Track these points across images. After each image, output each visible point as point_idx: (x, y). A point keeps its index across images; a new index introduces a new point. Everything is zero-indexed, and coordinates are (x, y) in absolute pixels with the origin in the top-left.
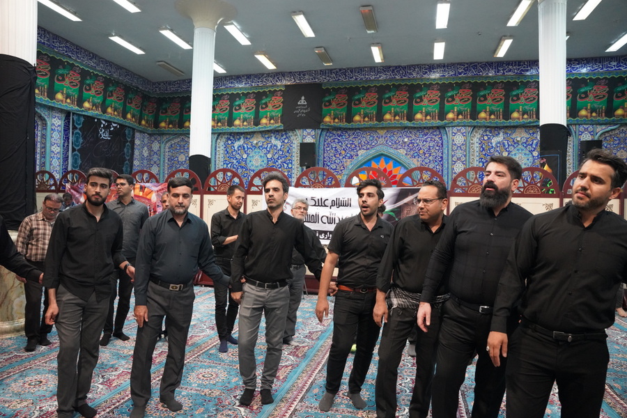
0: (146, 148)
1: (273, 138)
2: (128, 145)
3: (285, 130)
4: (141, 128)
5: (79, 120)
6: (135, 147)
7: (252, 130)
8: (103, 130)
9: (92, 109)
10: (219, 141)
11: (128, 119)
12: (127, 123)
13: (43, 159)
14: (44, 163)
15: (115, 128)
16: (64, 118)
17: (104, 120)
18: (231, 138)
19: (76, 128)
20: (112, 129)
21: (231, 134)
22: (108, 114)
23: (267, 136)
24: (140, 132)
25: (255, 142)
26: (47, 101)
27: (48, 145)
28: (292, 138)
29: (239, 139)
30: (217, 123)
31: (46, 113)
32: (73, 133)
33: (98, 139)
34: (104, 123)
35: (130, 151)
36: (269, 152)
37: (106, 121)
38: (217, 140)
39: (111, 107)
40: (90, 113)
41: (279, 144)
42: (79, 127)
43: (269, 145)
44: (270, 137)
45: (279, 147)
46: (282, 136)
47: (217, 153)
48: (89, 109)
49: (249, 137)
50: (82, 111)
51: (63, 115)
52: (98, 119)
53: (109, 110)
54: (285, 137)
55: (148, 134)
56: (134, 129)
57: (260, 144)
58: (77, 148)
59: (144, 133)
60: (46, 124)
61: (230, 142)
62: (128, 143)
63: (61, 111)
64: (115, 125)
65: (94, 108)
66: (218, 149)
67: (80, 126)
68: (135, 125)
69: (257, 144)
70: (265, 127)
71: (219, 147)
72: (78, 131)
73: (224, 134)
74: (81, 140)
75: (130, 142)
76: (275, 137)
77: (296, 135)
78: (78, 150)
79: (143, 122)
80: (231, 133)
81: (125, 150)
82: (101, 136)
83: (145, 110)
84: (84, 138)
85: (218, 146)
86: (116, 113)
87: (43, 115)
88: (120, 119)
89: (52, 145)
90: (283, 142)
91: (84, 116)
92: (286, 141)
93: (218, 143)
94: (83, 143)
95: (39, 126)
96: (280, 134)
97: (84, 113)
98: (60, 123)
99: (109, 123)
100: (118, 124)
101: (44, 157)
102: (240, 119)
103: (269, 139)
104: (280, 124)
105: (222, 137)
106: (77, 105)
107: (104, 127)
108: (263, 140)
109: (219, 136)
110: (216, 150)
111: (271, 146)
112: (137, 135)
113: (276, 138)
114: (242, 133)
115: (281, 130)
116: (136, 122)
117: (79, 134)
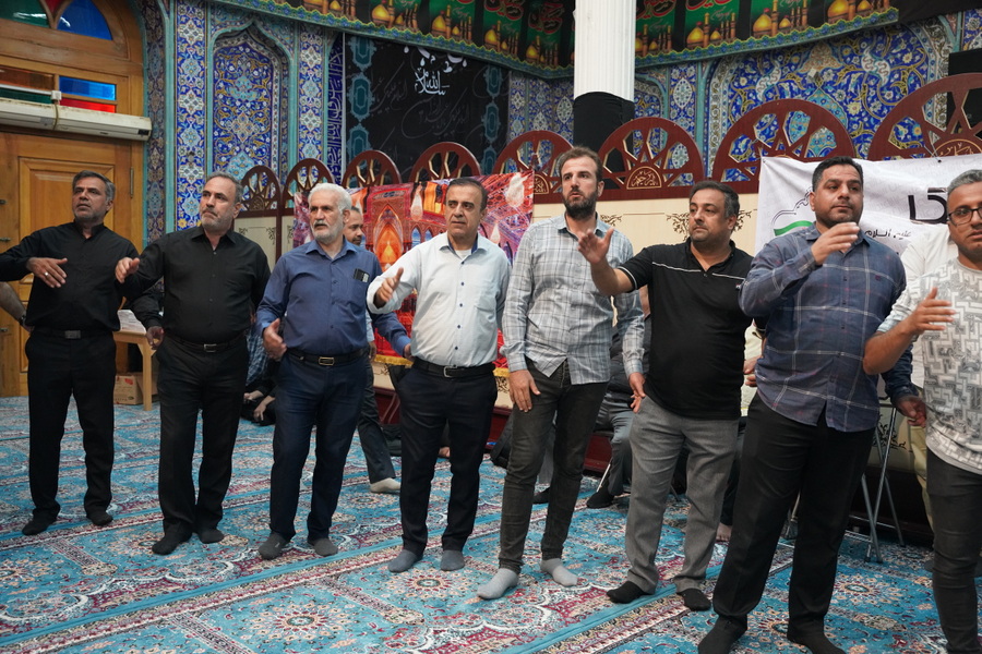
0: (540, 116)
1: (867, 55)
2: (492, 109)
3: (906, 26)
4: (525, 66)
5: (363, 50)
6: (512, 112)
7: (805, 40)
8: (426, 74)
9: (394, 23)
10: (715, 80)
11: (489, 45)
12: (486, 54)
13: (284, 144)
14: (285, 154)
15: (457, 67)
16: (328, 50)
17: (427, 49)
18: (748, 70)
19: (357, 70)
20: (449, 70)
21: (748, 58)
22: (436, 33)
23: (846, 52)
24: (526, 76)
25: (812, 72)
26: (285, 8)
27: (293, 112)
28: (926, 47)
29: (768, 71)
30: (710, 33)
31: (287, 39)
32: (349, 83)
33: (414, 95)
34: (427, 55)
35: (498, 123)
36: (854, 95)
37: (431, 51)
38: (710, 77)
39: (444, 17)
40: (390, 33)
41: (883, 69)
42: (363, 67)
43: (855, 77)
44: (858, 53)
45: (885, 79)
46: (895, 45)
47: (712, 114)
48: (387, 23)
49: (795, 60)
50: (371, 28)
51: (326, 42)
52: (410, 47)
53: (439, 24)
54: (903, 46)
55: (547, 81)
56: (505, 70)
57: (827, 78)
58: (360, 118)
59: (536, 78)
60: (288, 64)
61: (743, 81)
62: (492, 104)
63: (322, 31)
64: (455, 60)
65: (400, 20)
66: (713, 103)
67: (366, 66)
68: (511, 59)
69: (817, 76)
70: (841, 25)
71: (716, 98)
72: (361, 76)
73: (729, 59)
74: (370, 99)
75: (498, 100)
76: (873, 52)
77: (939, 36)
78: (364, 123)
79: (532, 53)
80: (748, 55)
81: (485, 120)
82: (420, 87)
83: (535, 23)
84: (378, 93)
85: (712, 94)
86: (456, 31)
87: (278, 43)
88: (469, 46)
89: (300, 112)
90: (899, 61)
91: (375, 40)
92: (907, 58)
93: (713, 86)
94: (375, 104)
95: (276, 71)
96: (889, 40)
97: (374, 34)
98: (319, 60)
99: (441, 54)
100: (465, 57)
101: (286, 141)
102: (769, 14)
103: (855, 61)
104: (888, 9)
105: (723, 70)
106: (358, 15)
107: (428, 66)
108: (837, 65)
109: (714, 67)
110: (707, 105)
111: (860, 79)
112: (516, 83)
113: (875, 54)
114: (775, 53)
115: (893, 27)
116: (510, 51)
117: (365, 83)
